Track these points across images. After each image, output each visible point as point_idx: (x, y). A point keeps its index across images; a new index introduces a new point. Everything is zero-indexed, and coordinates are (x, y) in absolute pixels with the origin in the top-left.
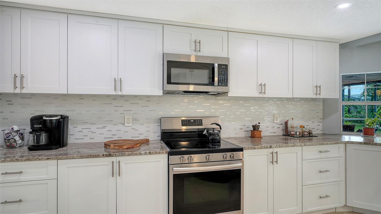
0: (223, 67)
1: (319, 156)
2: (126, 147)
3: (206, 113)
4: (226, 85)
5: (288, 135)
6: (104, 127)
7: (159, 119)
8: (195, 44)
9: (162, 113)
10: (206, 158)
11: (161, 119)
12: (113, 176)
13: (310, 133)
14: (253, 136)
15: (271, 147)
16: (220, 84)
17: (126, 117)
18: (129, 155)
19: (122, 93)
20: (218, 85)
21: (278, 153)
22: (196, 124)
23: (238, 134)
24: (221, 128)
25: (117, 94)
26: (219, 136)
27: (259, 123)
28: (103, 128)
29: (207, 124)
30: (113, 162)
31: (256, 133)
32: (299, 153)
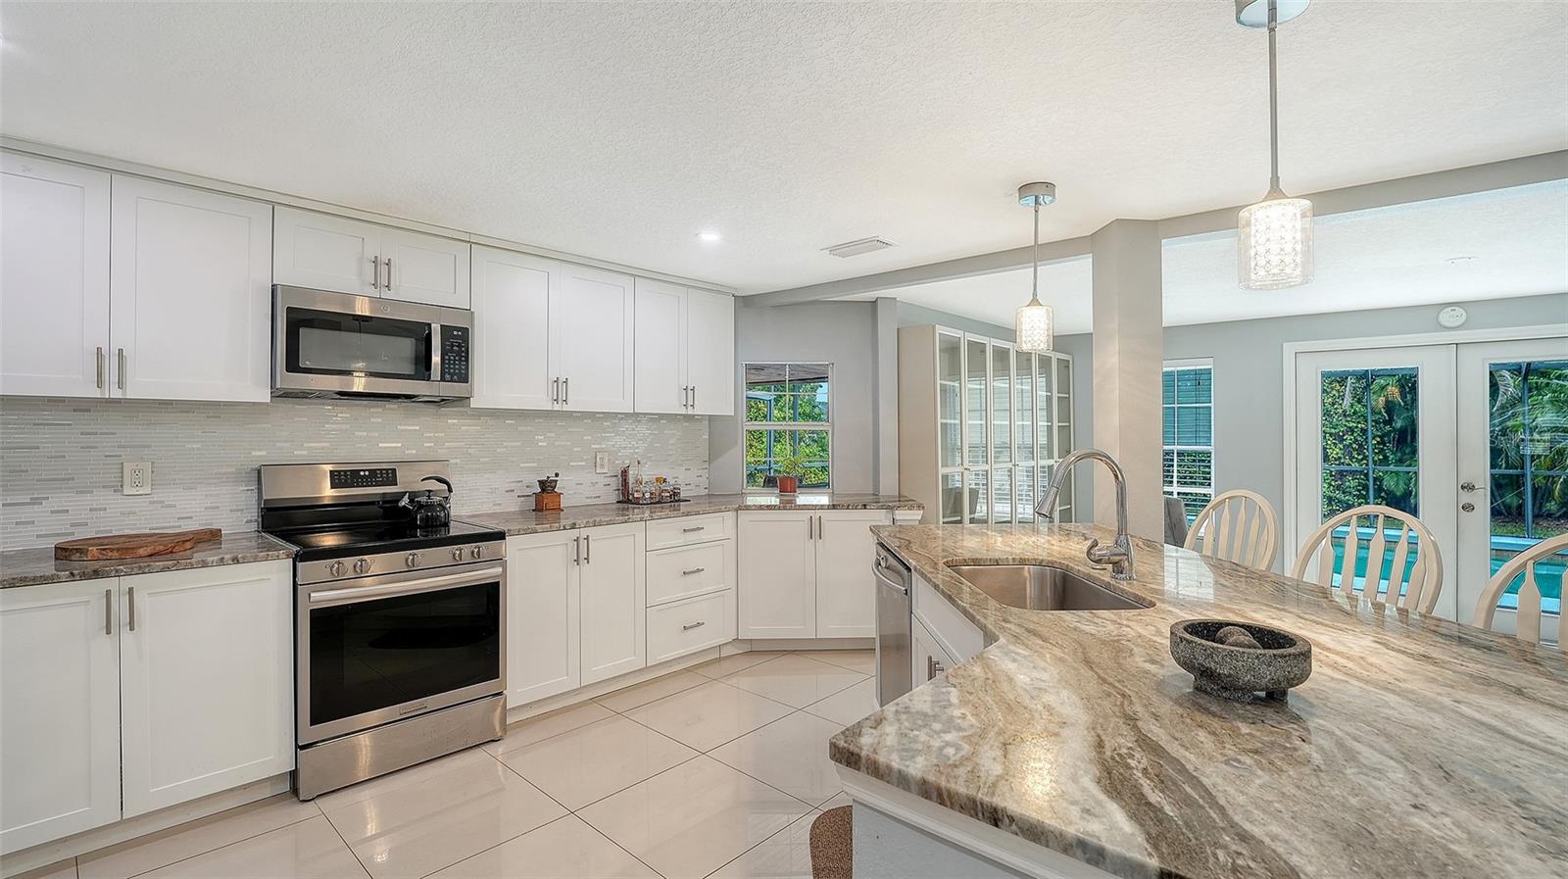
0: (455, 333)
1: (682, 539)
2: (149, 550)
3: (407, 452)
4: (464, 378)
5: (628, 501)
6: (35, 502)
7: (256, 469)
8: (376, 267)
9: (260, 455)
10: (407, 560)
11: (259, 472)
12: (108, 632)
13: (675, 494)
14: (539, 508)
15: (573, 526)
16: (447, 376)
17: (128, 468)
18: (168, 569)
19: (125, 392)
20: (443, 379)
21: (590, 539)
22: (376, 482)
23: (500, 504)
24: (450, 490)
25: (107, 397)
26: (444, 508)
27: (557, 475)
28: (35, 504)
29: (409, 481)
30: (108, 593)
31: (547, 499)
32: (640, 536)
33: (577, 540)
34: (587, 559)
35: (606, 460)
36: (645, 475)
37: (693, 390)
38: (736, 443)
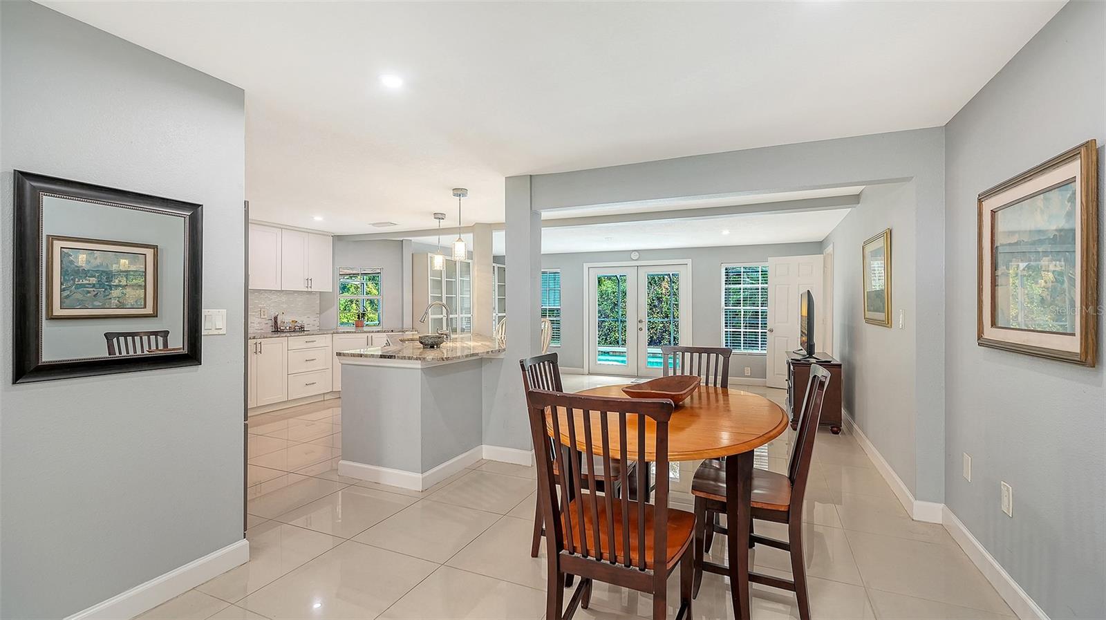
1: (305, 345)
5: (278, 331)
13: (302, 327)
15: (254, 338)
21: (262, 344)
32: (285, 344)
33: (256, 344)
34: (261, 352)
35: (266, 312)
36: (286, 320)
37: (311, 280)
38: (334, 305)
